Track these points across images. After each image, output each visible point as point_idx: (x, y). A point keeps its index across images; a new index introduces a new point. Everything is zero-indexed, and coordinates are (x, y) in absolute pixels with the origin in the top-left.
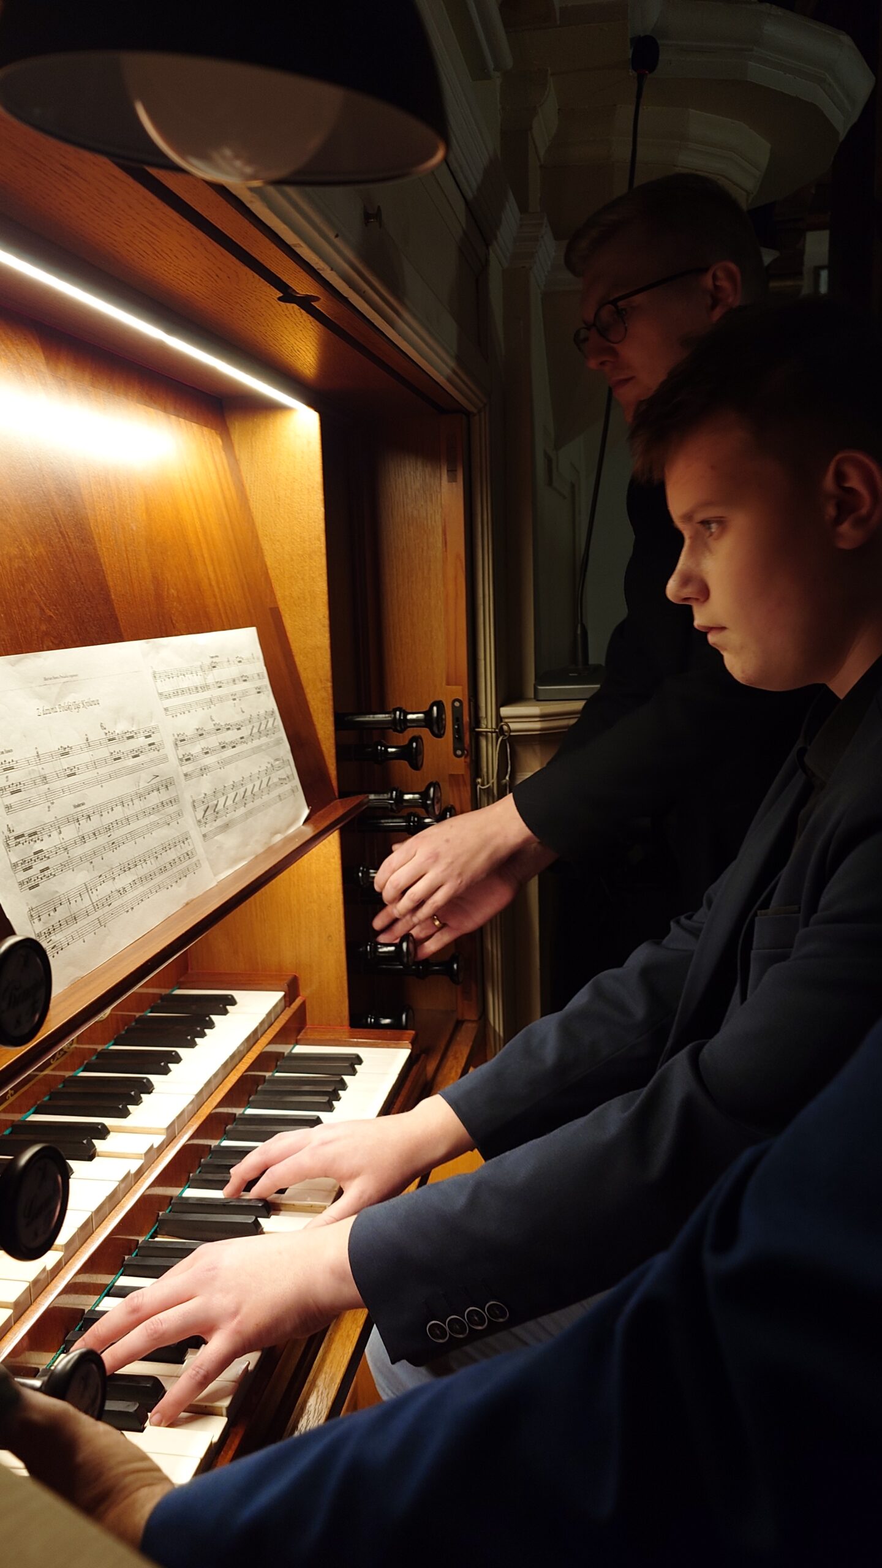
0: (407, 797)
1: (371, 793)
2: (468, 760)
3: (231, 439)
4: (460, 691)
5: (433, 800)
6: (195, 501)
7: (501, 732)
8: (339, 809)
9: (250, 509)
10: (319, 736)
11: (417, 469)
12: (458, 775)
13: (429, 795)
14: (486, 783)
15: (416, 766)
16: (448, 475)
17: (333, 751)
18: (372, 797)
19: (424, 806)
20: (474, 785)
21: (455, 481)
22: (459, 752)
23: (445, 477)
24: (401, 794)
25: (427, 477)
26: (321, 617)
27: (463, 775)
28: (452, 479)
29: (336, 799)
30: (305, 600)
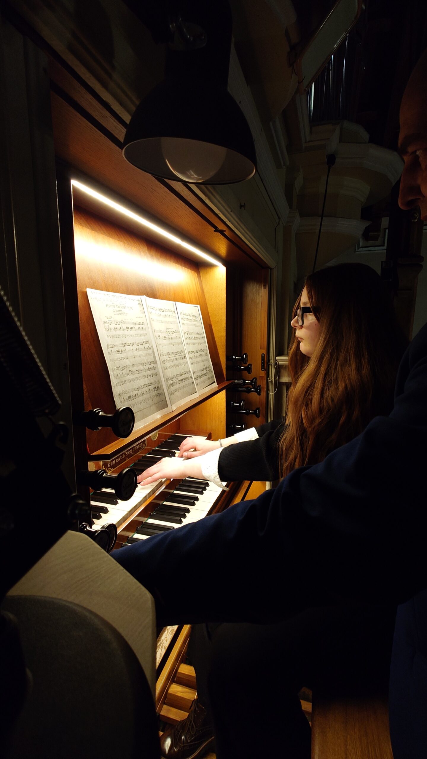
0: (247, 382)
1: (236, 380)
2: (266, 372)
3: (200, 275)
4: (264, 351)
5: (254, 383)
6: (188, 291)
7: (276, 364)
8: (226, 384)
9: (204, 295)
10: (221, 362)
11: (254, 285)
12: (262, 376)
13: (253, 381)
14: (271, 379)
15: (250, 372)
16: (264, 287)
17: (225, 367)
18: (236, 381)
19: (251, 384)
20: (267, 380)
21: (266, 289)
22: (263, 370)
23: (263, 287)
24: (245, 381)
25: (258, 287)
26: (224, 327)
27: (264, 377)
28: (265, 288)
29: (225, 381)
30: (219, 322)
